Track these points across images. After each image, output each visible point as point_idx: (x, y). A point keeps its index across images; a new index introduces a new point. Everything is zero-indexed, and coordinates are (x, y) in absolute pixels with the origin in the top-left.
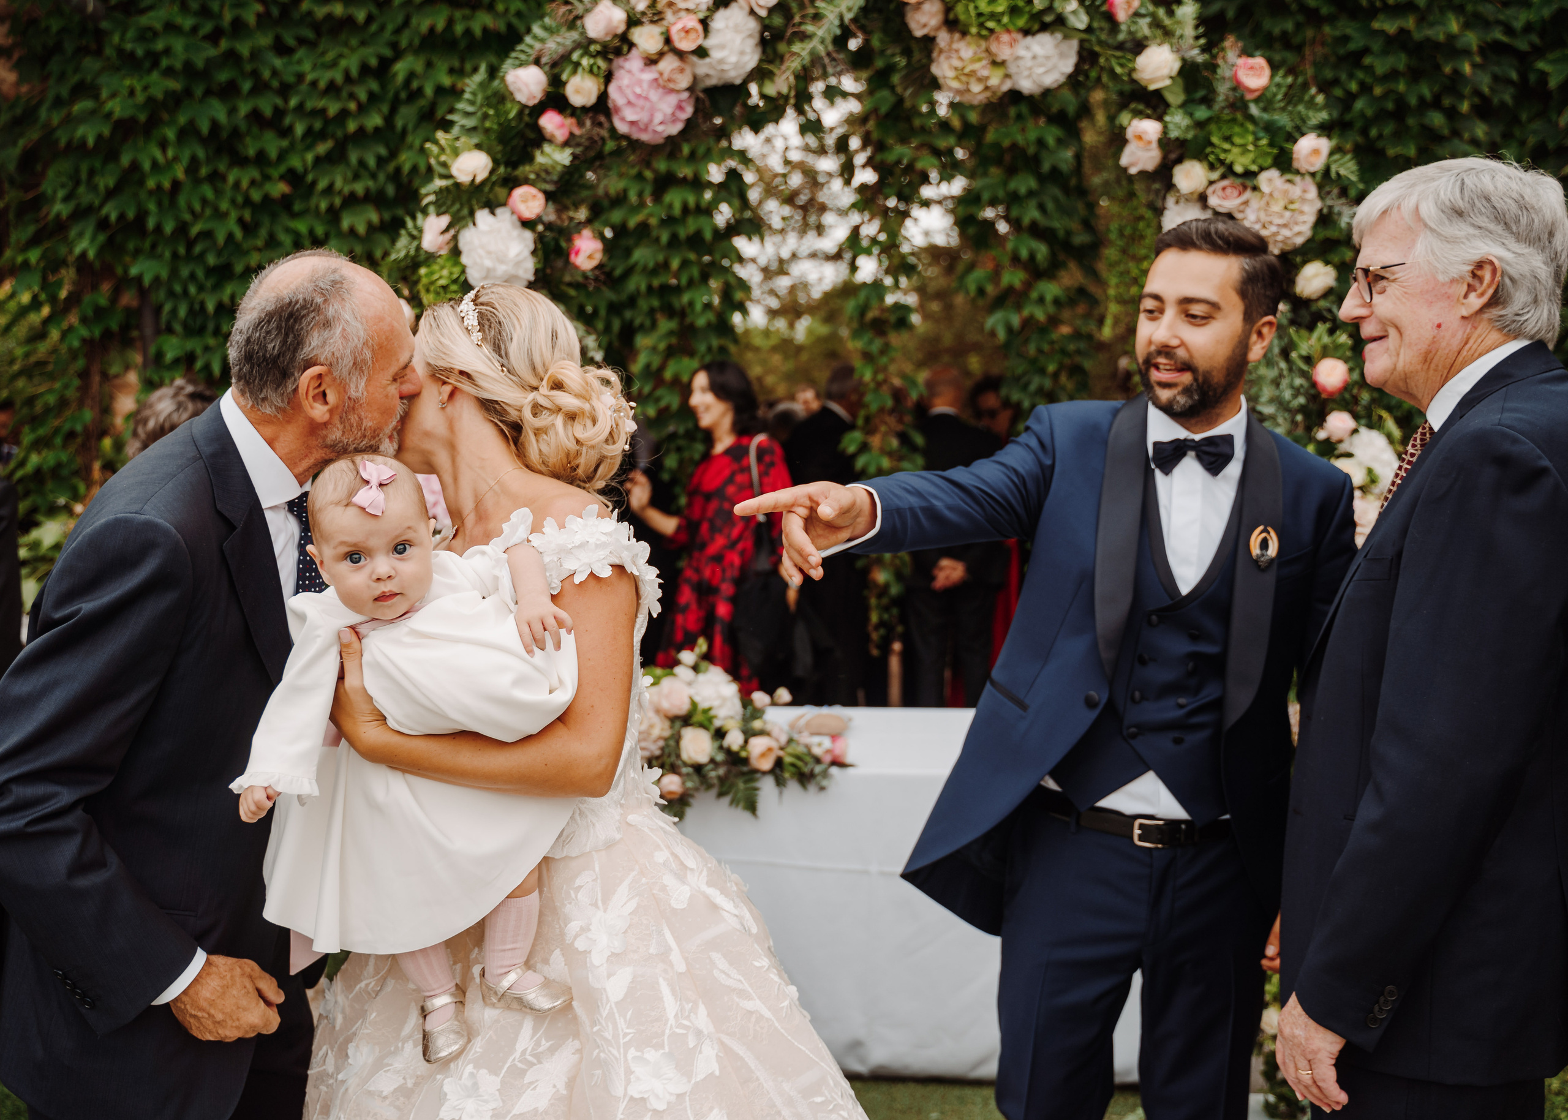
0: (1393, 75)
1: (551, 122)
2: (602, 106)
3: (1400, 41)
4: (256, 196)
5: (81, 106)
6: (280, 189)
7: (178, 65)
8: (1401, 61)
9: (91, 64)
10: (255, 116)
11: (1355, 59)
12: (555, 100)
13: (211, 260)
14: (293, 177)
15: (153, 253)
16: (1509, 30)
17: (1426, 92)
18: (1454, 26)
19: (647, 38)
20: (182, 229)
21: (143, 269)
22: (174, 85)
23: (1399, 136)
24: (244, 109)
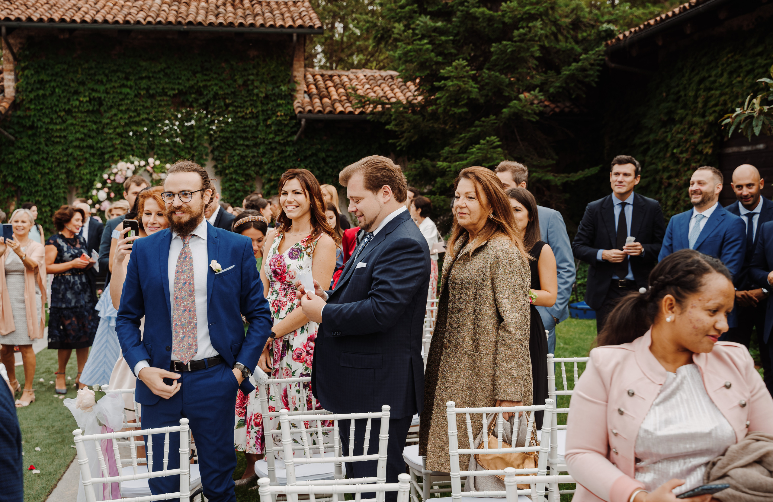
0: (238, 160)
1: (109, 181)
2: (114, 180)
3: (239, 154)
4: (43, 172)
5: (11, 156)
6: (47, 171)
7: (30, 149)
8: (239, 158)
9: (12, 148)
10: (43, 158)
11: (233, 156)
12: (109, 178)
13: (34, 183)
14: (49, 169)
15: (22, 181)
16: (258, 153)
17: (244, 162)
18: (248, 152)
19: (120, 173)
20: (29, 178)
21: (22, 185)
22: (28, 153)
23: (240, 169)
24: (41, 157)
